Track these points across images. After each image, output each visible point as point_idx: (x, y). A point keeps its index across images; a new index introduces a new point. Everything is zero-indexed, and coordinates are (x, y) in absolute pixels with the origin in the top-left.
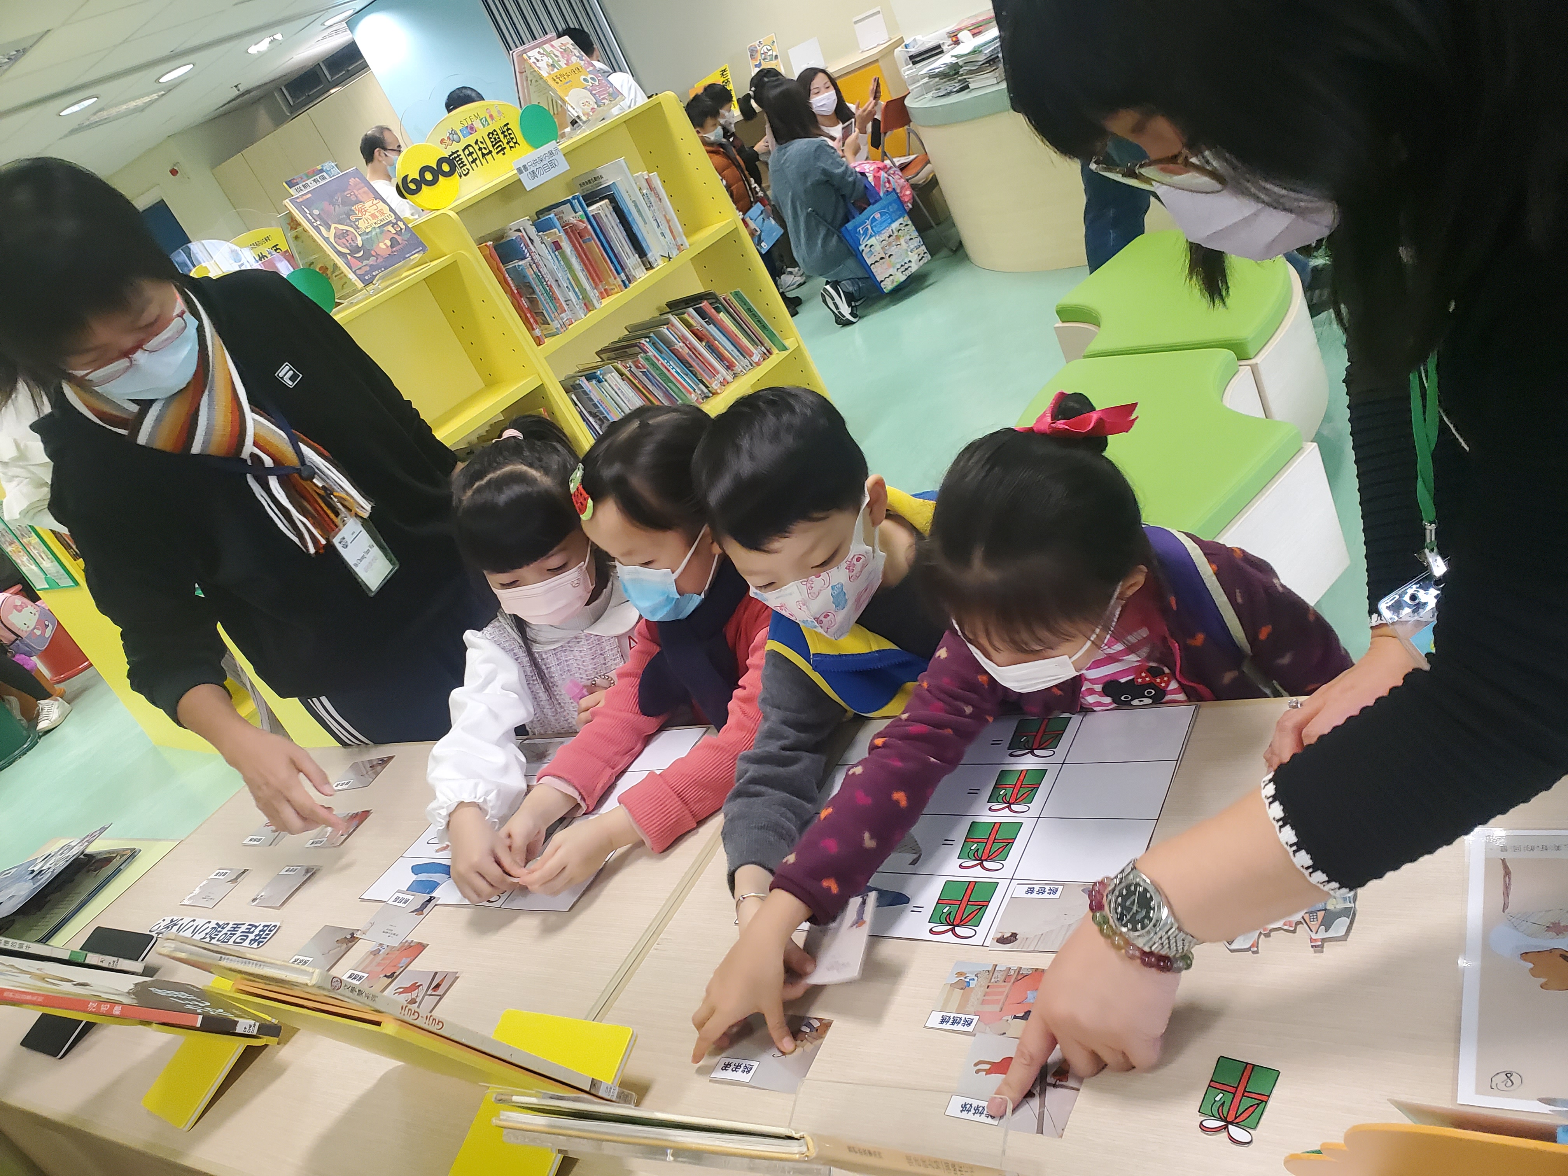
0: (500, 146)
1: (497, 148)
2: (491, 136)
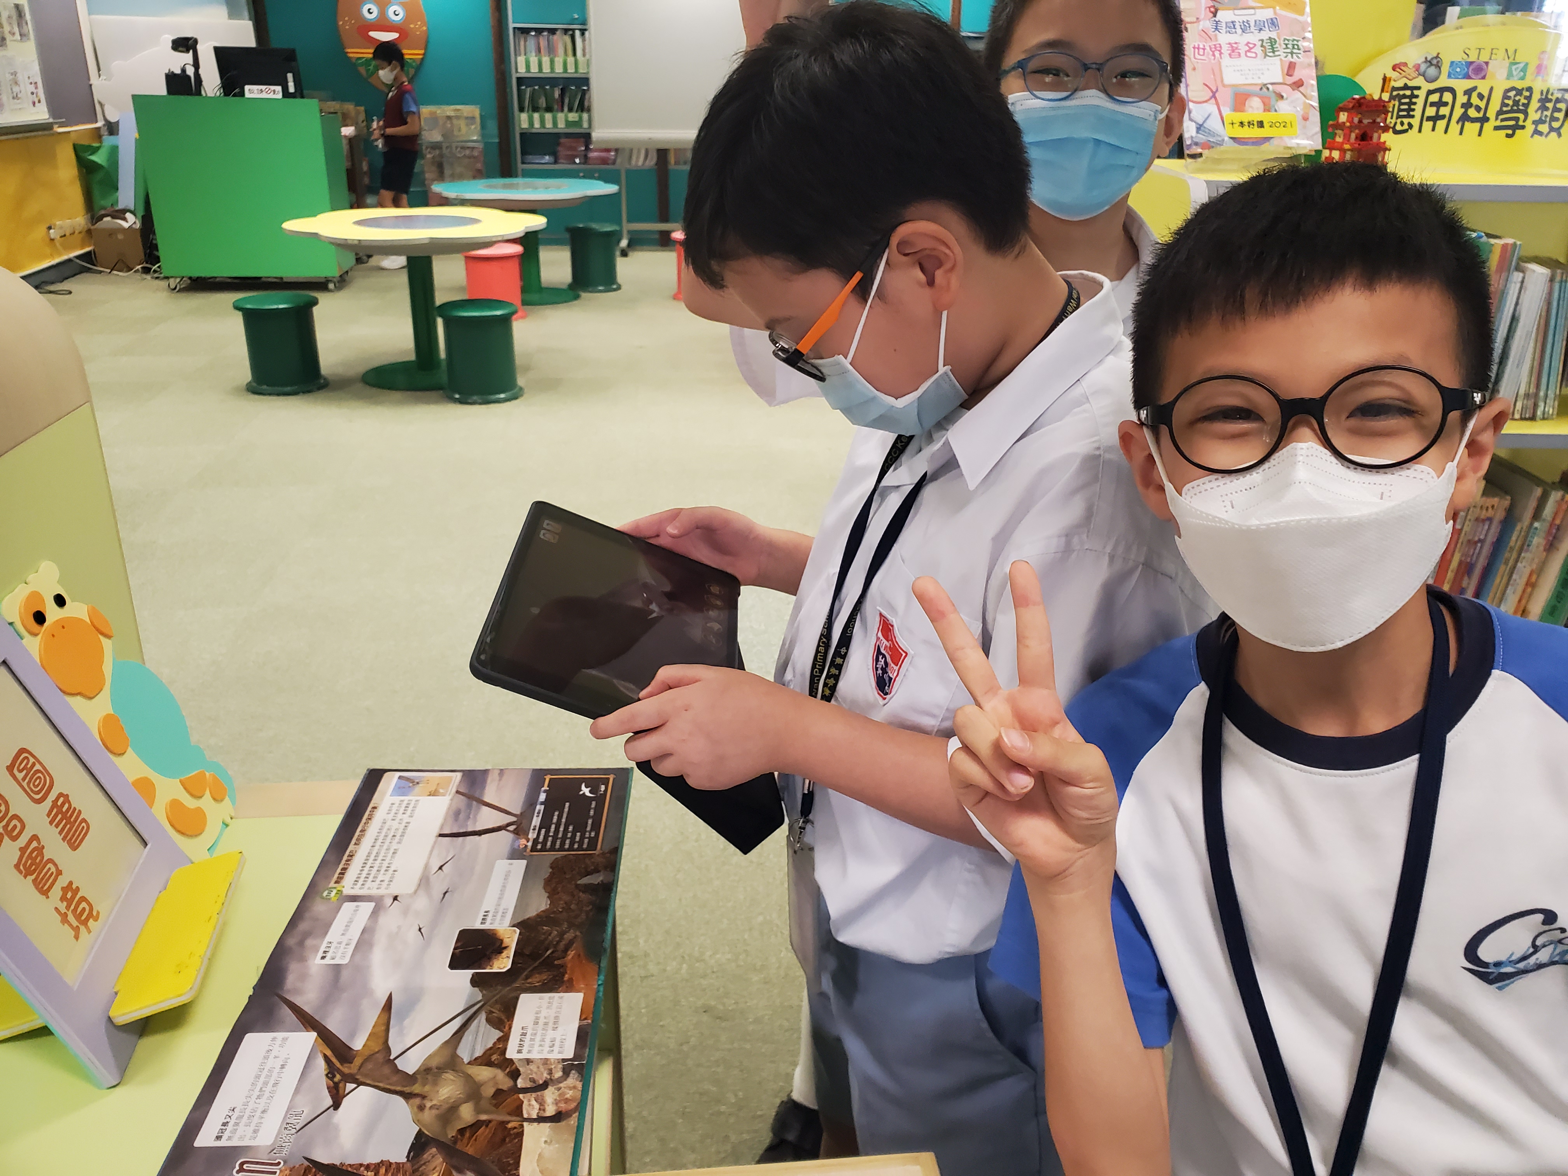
0: (1517, 119)
1: (1502, 120)
2: (1512, 94)
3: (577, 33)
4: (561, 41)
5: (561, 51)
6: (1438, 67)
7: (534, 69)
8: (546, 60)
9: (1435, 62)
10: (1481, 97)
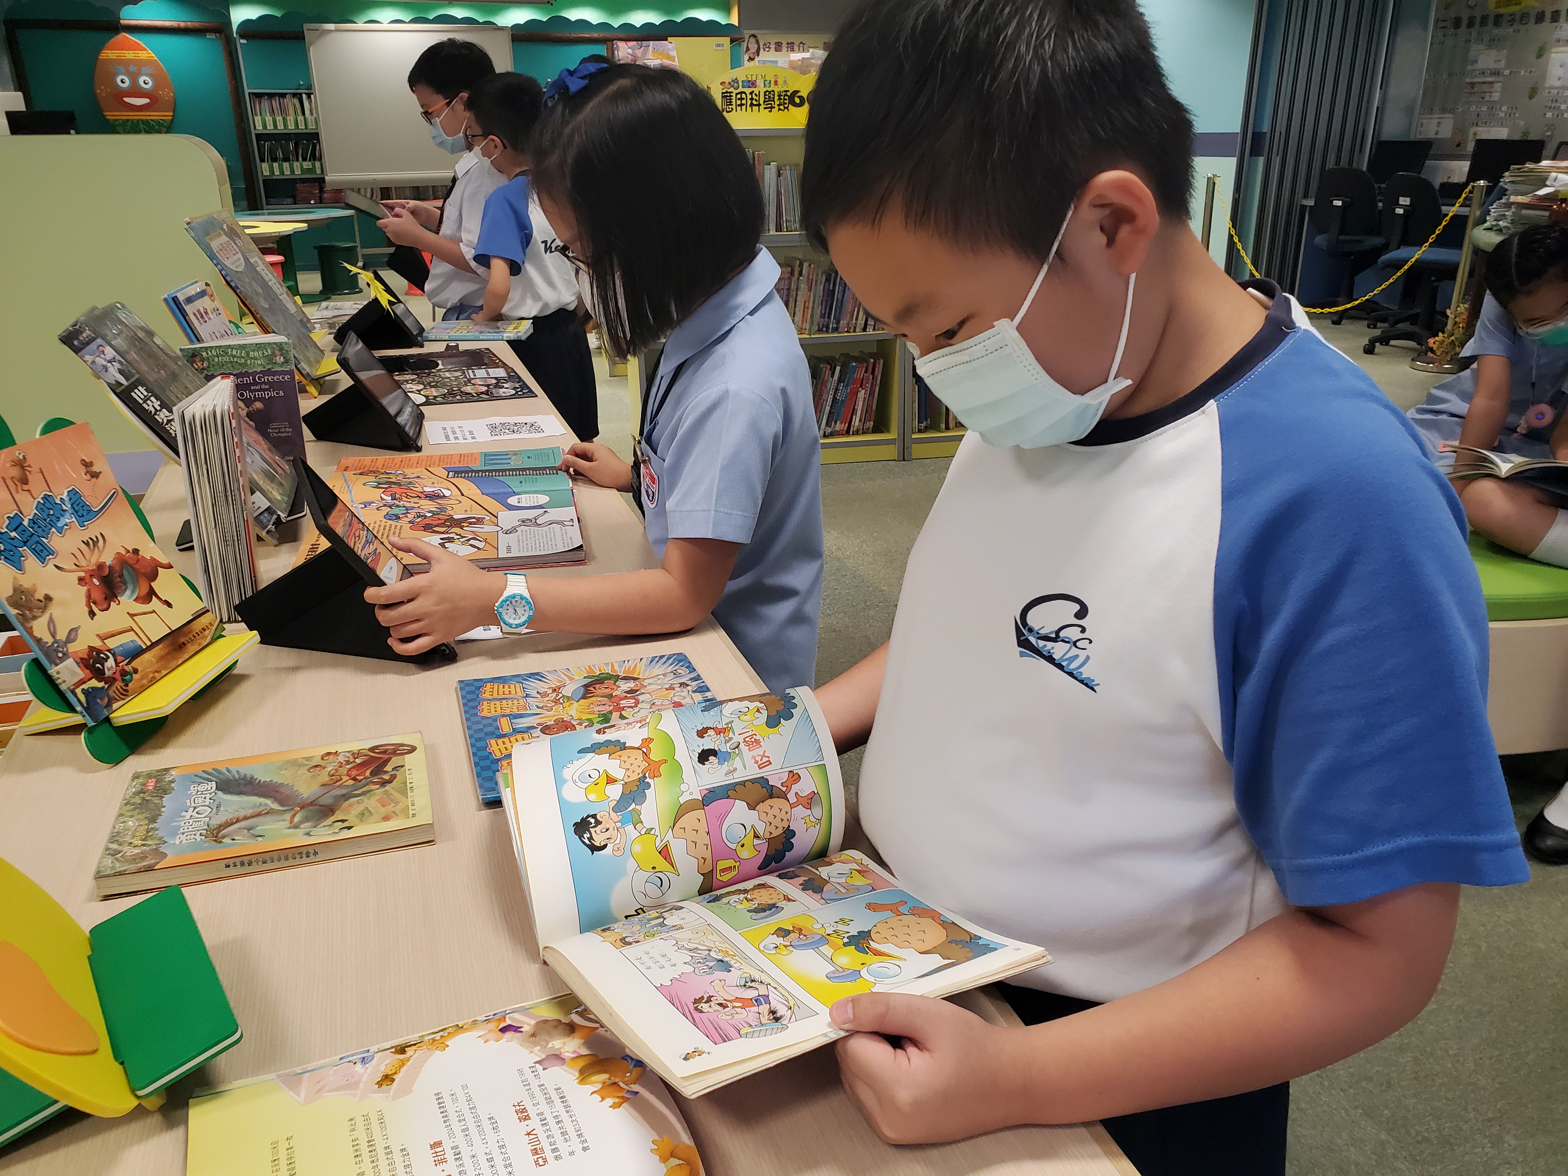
3: (304, 96)
4: (291, 103)
5: (291, 111)
6: (738, 83)
7: (270, 126)
8: (279, 119)
9: (736, 81)
10: (756, 95)
